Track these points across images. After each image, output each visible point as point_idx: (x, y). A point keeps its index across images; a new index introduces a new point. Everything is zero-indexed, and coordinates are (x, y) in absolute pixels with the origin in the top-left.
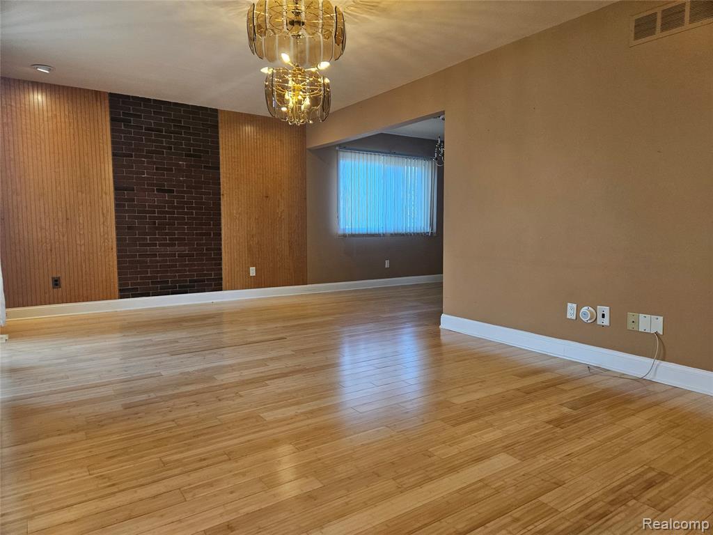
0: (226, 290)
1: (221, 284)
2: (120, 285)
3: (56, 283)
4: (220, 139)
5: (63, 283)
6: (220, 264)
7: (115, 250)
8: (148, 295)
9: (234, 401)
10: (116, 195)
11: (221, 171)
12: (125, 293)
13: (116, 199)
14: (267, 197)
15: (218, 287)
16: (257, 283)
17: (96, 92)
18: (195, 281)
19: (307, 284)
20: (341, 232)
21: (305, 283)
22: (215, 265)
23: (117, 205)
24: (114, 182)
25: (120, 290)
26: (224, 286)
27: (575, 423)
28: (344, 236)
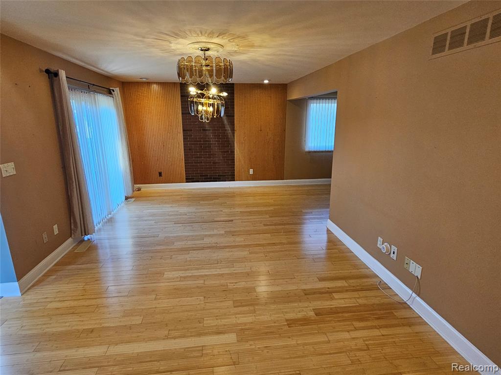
0: (237, 181)
1: (234, 178)
2: (186, 176)
3: (160, 174)
4: (235, 100)
5: (163, 175)
6: (234, 167)
7: (184, 160)
8: (199, 182)
9: (165, 260)
10: (184, 133)
11: (235, 117)
12: (189, 180)
13: (184, 136)
14: (261, 130)
15: (232, 179)
16: (254, 178)
17: (174, 83)
18: (220, 176)
19: (283, 179)
20: (307, 149)
21: (282, 179)
22: (231, 168)
23: (184, 139)
24: (183, 127)
25: (186, 179)
26: (235, 179)
27: (301, 326)
28: (310, 152)
